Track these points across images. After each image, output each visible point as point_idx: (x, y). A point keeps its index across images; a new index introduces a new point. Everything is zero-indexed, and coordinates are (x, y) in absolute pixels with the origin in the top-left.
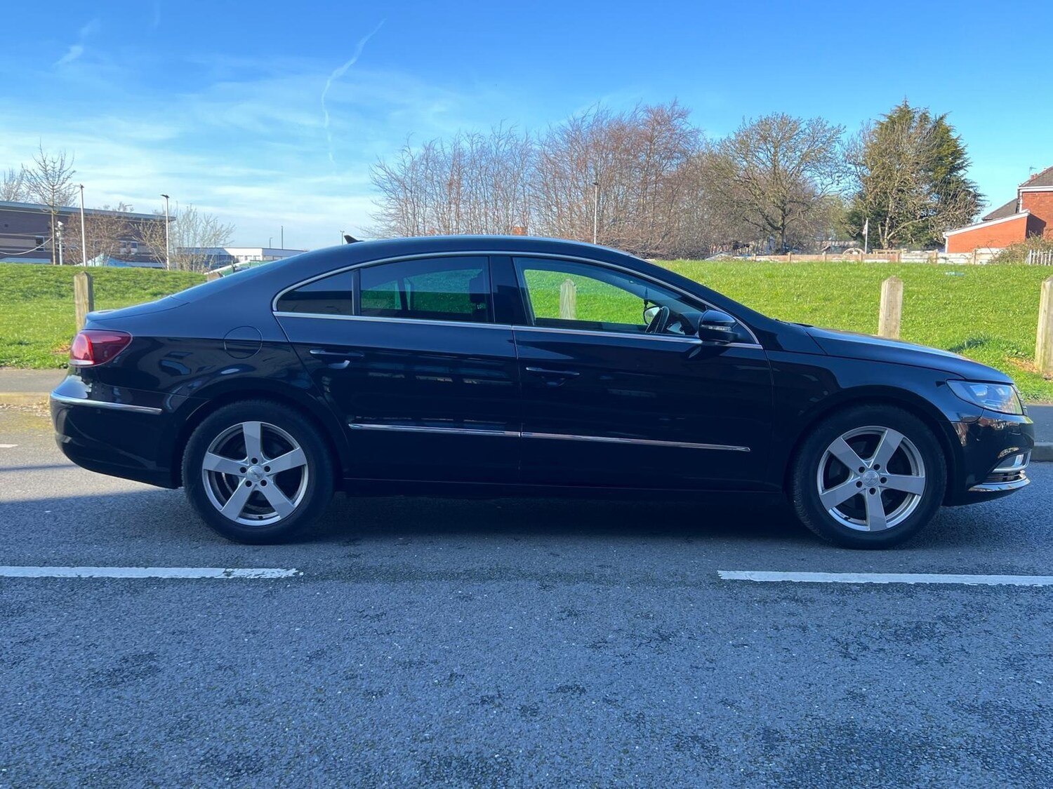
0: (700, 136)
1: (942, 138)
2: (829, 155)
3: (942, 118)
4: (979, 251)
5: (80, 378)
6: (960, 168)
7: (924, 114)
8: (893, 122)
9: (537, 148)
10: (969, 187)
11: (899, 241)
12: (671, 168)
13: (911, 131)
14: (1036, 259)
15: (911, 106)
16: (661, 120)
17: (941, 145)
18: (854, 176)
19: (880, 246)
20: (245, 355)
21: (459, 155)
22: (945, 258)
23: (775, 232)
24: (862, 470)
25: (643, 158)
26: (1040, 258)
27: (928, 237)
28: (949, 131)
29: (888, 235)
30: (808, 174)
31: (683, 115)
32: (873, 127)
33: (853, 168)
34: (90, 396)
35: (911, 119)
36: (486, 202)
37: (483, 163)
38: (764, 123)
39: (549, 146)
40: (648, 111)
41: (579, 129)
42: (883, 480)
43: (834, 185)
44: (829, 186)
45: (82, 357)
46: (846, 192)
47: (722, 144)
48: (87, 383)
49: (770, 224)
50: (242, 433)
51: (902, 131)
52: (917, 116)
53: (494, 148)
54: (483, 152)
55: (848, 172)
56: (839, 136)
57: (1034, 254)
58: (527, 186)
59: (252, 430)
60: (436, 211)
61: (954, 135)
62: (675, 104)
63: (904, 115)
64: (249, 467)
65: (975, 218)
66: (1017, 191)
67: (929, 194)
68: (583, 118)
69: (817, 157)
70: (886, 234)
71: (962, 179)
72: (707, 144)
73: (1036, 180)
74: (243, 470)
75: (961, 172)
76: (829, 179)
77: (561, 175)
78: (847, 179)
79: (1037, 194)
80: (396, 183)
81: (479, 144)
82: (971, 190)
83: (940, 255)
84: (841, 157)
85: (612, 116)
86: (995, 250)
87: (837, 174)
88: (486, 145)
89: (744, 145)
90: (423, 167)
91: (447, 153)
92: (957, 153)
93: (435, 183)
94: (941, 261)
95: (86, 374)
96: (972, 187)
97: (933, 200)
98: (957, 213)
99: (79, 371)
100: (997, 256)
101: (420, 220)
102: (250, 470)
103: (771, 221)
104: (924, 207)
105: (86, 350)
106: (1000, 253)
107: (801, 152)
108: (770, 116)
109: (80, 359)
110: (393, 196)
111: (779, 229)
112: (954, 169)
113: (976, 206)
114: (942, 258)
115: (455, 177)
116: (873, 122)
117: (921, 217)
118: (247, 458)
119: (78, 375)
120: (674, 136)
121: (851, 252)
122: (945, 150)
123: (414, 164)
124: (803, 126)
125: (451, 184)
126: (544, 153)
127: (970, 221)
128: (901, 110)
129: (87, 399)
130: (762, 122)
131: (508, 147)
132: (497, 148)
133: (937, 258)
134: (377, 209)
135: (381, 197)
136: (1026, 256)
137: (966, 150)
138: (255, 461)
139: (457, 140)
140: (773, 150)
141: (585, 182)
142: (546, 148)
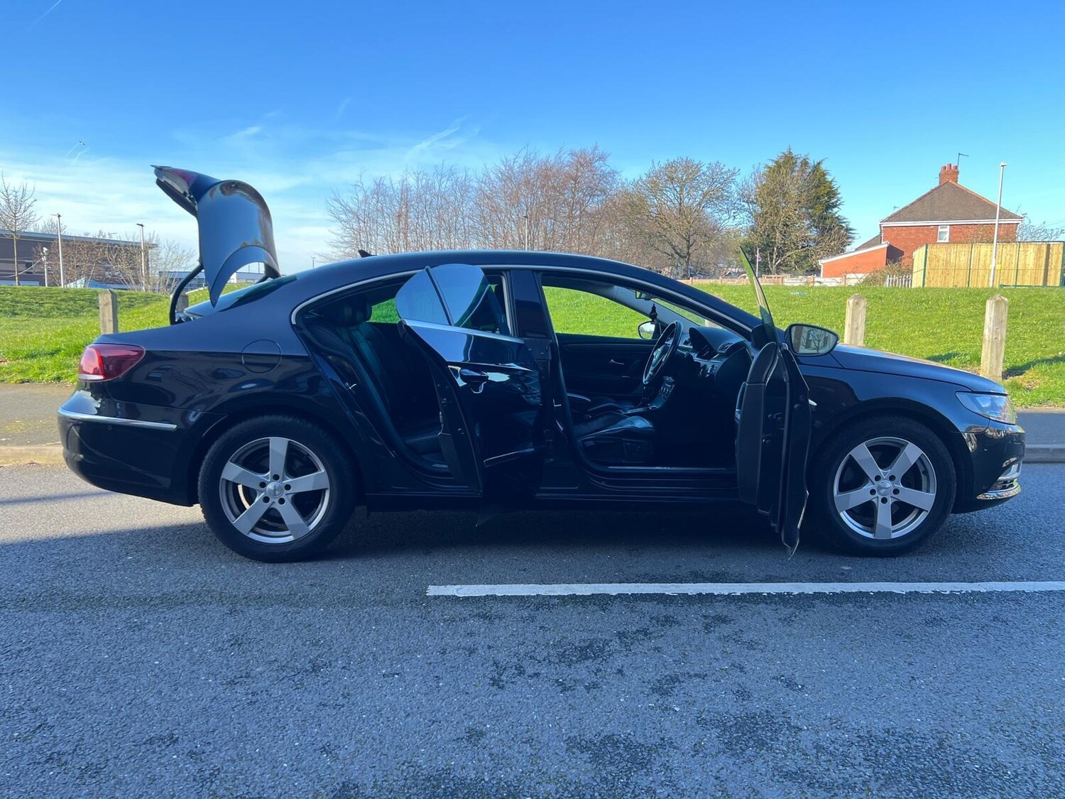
0: (617, 177)
1: (820, 180)
2: (726, 194)
3: (819, 164)
4: (848, 276)
5: (90, 394)
6: (835, 206)
7: (805, 159)
8: (779, 167)
9: (476, 185)
10: (842, 223)
11: (783, 268)
12: (593, 205)
13: (794, 174)
14: (892, 283)
15: (794, 154)
16: (584, 162)
17: (818, 186)
18: (747, 213)
19: (769, 272)
20: (265, 369)
21: (406, 190)
22: (820, 282)
23: (681, 260)
24: (878, 478)
25: (568, 195)
26: (896, 281)
27: (809, 264)
28: (825, 175)
29: (776, 262)
30: (709, 210)
31: (602, 158)
32: (763, 170)
33: (746, 205)
34: (100, 412)
35: (793, 164)
36: (431, 232)
37: (428, 197)
38: (671, 166)
39: (485, 184)
40: (572, 154)
41: (511, 169)
42: (896, 492)
43: (731, 220)
44: (726, 221)
45: (92, 372)
46: (741, 226)
47: (636, 184)
48: (96, 399)
49: (677, 253)
50: (268, 447)
51: (787, 174)
52: (799, 161)
53: (437, 185)
54: (428, 188)
55: (741, 210)
56: (734, 177)
57: (891, 279)
58: (467, 219)
59: (278, 446)
60: (386, 239)
61: (829, 178)
62: (596, 148)
63: (787, 162)
64: (270, 482)
65: (848, 248)
66: (879, 227)
67: (808, 228)
68: (515, 159)
69: (716, 196)
70: (774, 262)
71: (837, 215)
72: (623, 183)
73: (896, 217)
74: (263, 485)
75: (835, 210)
76: (725, 215)
77: (496, 210)
78: (741, 215)
79: (895, 228)
80: (350, 215)
81: (424, 181)
82: (843, 225)
83: (817, 279)
84: (736, 196)
85: (540, 158)
86: (860, 276)
87: (733, 211)
88: (430, 182)
89: (654, 185)
90: (374, 201)
91: (395, 188)
92: (832, 193)
93: (385, 215)
94: (817, 285)
95: (96, 389)
96: (844, 222)
97: (813, 233)
98: (832, 244)
99: (88, 387)
100: (862, 280)
101: (372, 247)
102: (270, 486)
103: (679, 251)
104: (805, 239)
105: (96, 364)
106: (864, 278)
107: (703, 191)
108: (676, 160)
109: (89, 374)
110: (348, 226)
111: (685, 257)
112: (830, 206)
113: (848, 238)
114: (818, 282)
115: (403, 210)
116: (762, 166)
117: (803, 247)
118: (269, 473)
119: (88, 390)
120: (595, 176)
121: (745, 277)
122: (822, 190)
123: (366, 197)
124: (704, 169)
125: (399, 216)
126: (481, 190)
127: (843, 251)
128: (786, 156)
129: (96, 415)
130: (669, 164)
131: (449, 184)
132: (440, 185)
133: (814, 282)
134: (334, 237)
135: (337, 228)
136: (884, 280)
137: (839, 191)
138: (276, 477)
139: (405, 177)
140: (678, 189)
141: (518, 215)
142: (483, 185)
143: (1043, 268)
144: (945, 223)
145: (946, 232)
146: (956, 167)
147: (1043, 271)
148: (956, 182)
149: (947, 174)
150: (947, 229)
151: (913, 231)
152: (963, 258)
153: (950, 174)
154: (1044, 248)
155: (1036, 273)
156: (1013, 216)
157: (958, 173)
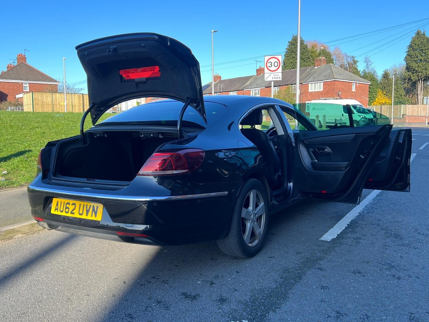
26: (14, 109)
57: (11, 108)
143: (82, 105)
144: (26, 82)
145: (27, 87)
146: (25, 56)
147: (82, 106)
148: (26, 62)
149: (21, 58)
150: (28, 85)
151: (11, 85)
152: (49, 99)
153: (22, 59)
154: (81, 96)
155: (79, 107)
156: (55, 81)
157: (26, 58)
